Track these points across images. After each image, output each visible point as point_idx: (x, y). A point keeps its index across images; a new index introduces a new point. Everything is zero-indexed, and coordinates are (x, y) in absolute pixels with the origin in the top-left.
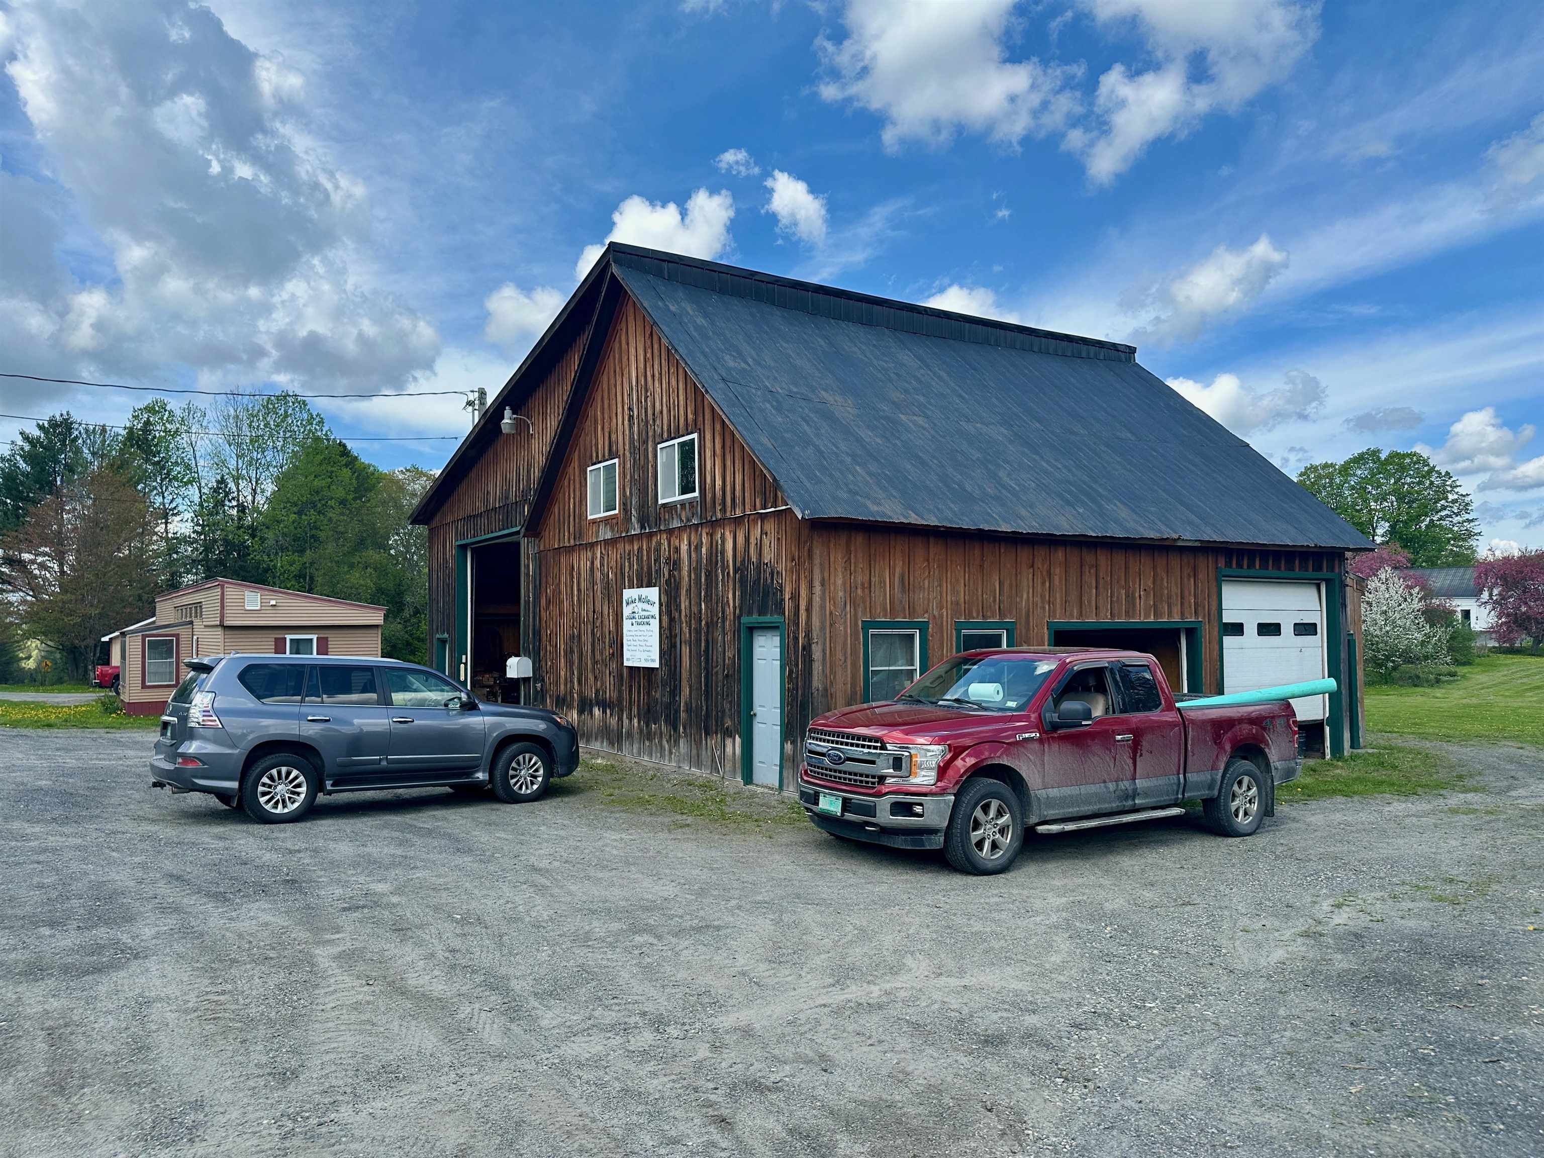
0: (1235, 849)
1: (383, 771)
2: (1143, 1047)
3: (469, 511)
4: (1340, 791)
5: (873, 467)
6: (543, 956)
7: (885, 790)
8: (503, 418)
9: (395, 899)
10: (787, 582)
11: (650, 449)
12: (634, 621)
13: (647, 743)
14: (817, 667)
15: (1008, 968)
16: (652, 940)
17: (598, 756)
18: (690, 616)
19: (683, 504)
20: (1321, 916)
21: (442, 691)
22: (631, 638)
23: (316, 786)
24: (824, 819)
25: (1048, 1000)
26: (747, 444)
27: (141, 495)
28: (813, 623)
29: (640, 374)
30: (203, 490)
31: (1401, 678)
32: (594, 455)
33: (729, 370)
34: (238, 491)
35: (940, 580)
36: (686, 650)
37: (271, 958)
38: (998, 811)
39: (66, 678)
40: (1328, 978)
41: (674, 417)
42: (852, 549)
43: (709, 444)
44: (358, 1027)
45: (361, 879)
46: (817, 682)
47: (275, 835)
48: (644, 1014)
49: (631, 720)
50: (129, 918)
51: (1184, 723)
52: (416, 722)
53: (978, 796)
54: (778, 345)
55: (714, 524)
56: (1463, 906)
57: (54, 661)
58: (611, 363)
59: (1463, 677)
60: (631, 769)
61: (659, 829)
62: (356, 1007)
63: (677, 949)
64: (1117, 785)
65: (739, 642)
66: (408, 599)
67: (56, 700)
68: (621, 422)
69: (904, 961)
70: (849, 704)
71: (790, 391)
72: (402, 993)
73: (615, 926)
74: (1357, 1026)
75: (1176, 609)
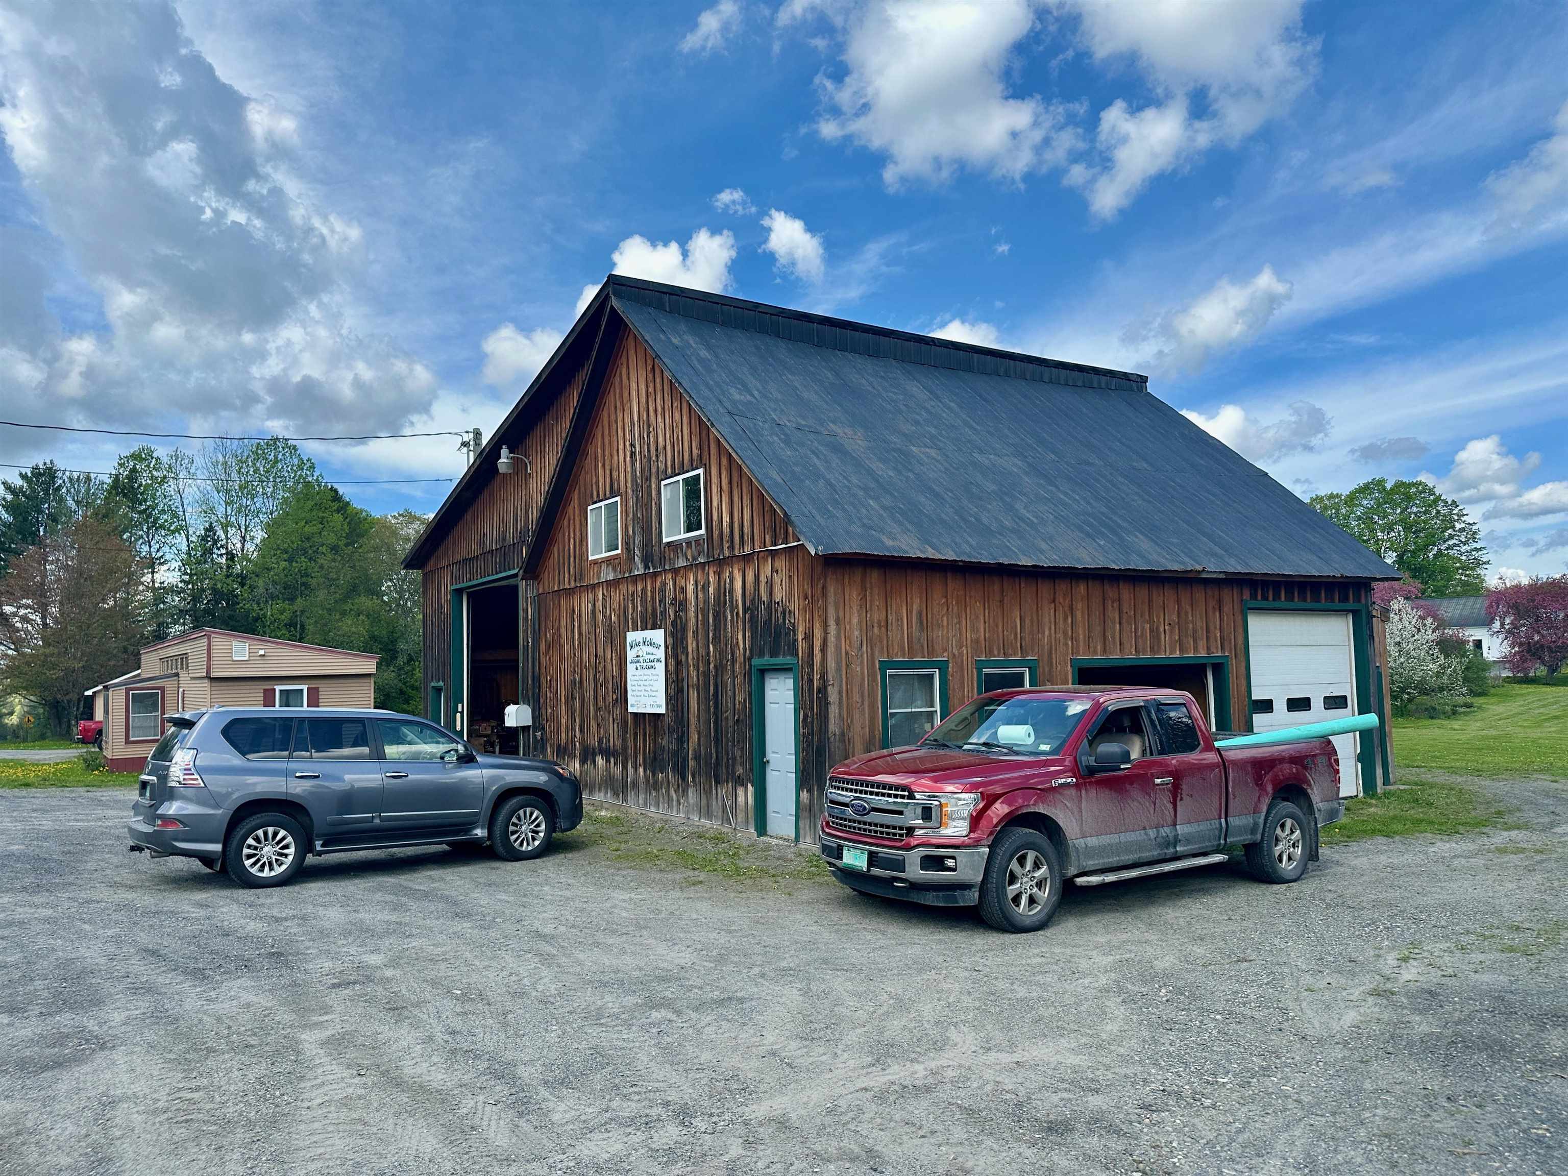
0: (1282, 897)
1: (377, 830)
2: (1223, 1131)
3: (464, 554)
4: (1379, 831)
5: (887, 501)
6: (552, 1037)
7: (914, 842)
8: (500, 457)
9: (389, 973)
10: (800, 622)
11: (653, 486)
12: (638, 665)
13: (654, 793)
14: (833, 710)
15: (1062, 1040)
16: (670, 1016)
17: (602, 808)
18: (698, 659)
19: (688, 542)
20: (1387, 972)
21: (438, 742)
22: (635, 683)
23: (306, 846)
24: (848, 875)
25: (1110, 1076)
26: (756, 478)
27: (127, 544)
28: (829, 664)
29: (642, 409)
30: (191, 539)
31: (1417, 711)
32: (595, 493)
33: (734, 403)
34: (227, 538)
35: (959, 617)
36: (693, 695)
37: (252, 1046)
38: (1035, 863)
39: (49, 734)
40: (1410, 1045)
41: (679, 452)
42: (868, 585)
43: (715, 480)
44: (348, 1128)
45: (353, 950)
46: (833, 727)
47: (261, 901)
48: (667, 1104)
49: (636, 770)
50: (97, 1002)
51: (1224, 764)
52: (410, 776)
53: (1014, 846)
54: (784, 378)
55: (721, 563)
56: (1538, 957)
57: (37, 716)
58: (612, 399)
59: (1479, 708)
60: (637, 821)
61: (671, 887)
62: (346, 1102)
63: (699, 1026)
64: (1158, 832)
65: (750, 685)
66: (402, 646)
67: (37, 757)
68: (622, 458)
69: (948, 1034)
70: (868, 751)
71: (798, 424)
72: (398, 1085)
73: (630, 1001)
74: (1455, 1101)
75: (1202, 644)
